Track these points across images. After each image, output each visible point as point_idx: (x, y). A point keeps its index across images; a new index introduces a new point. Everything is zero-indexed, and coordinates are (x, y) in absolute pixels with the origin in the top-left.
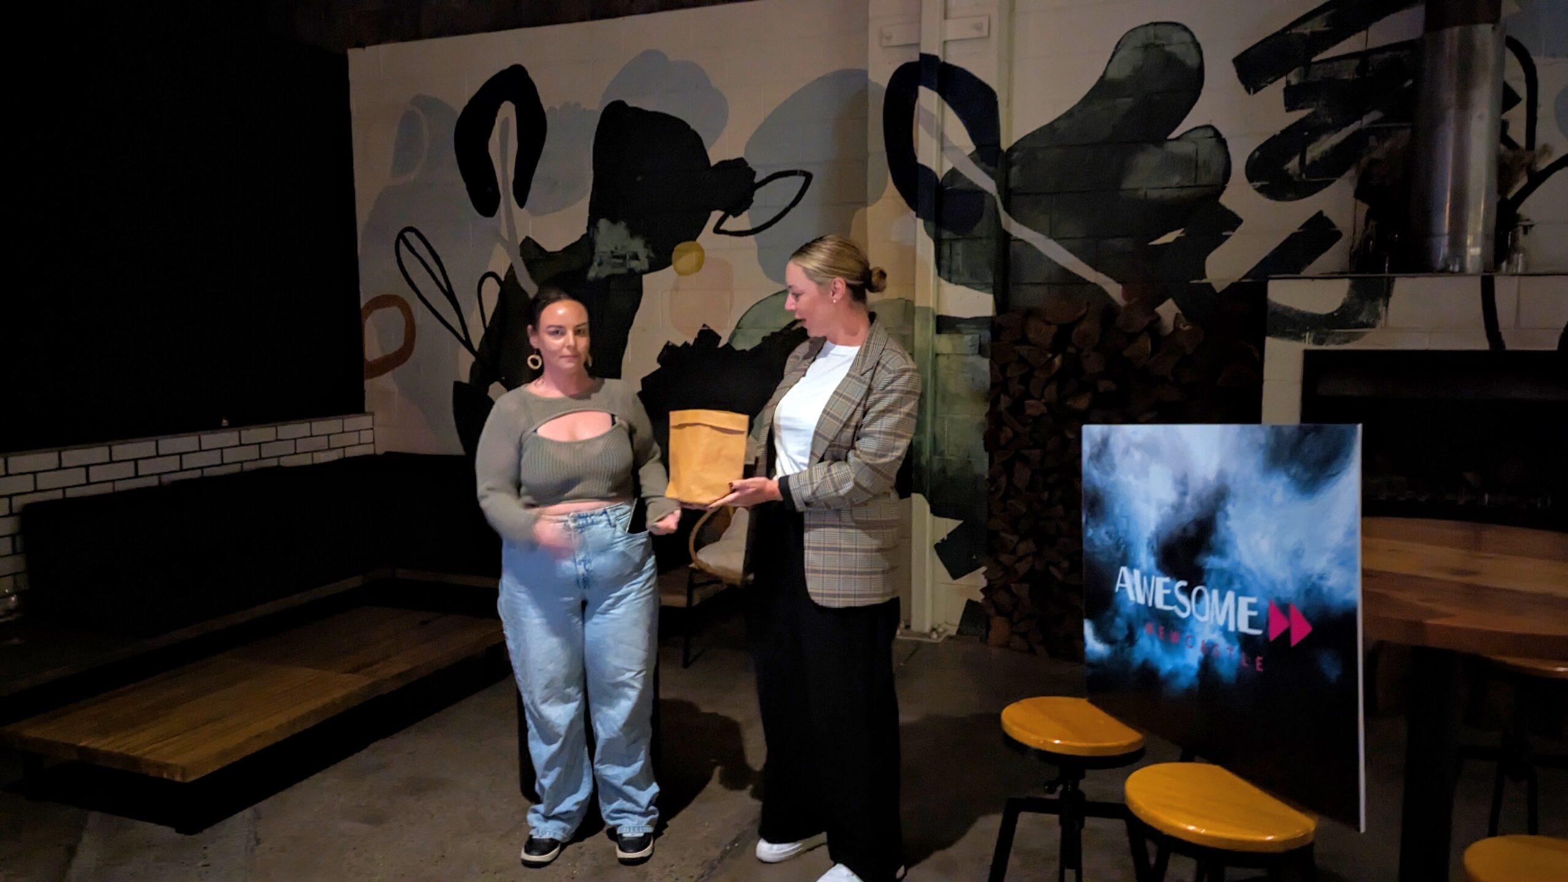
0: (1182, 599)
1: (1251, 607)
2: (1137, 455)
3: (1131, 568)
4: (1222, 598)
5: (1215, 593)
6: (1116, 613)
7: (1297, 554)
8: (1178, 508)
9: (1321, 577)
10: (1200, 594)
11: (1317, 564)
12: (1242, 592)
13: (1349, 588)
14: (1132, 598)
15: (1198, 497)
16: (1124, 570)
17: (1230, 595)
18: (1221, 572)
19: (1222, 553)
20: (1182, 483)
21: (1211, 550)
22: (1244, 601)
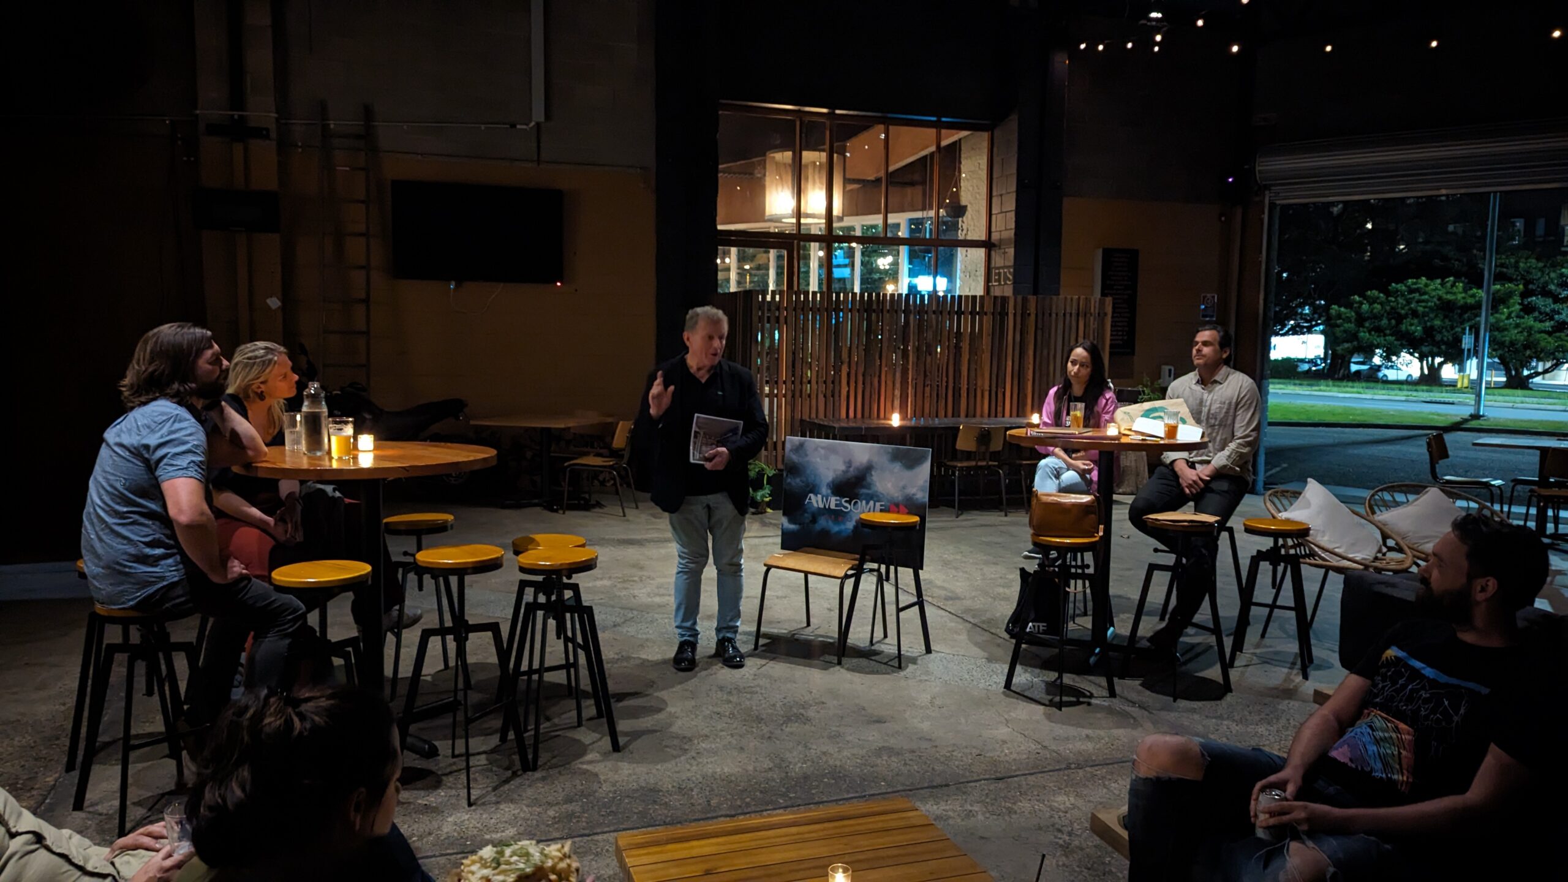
0: (847, 505)
1: (881, 505)
2: (822, 452)
3: (816, 495)
4: (867, 503)
5: (864, 502)
6: (805, 511)
7: (904, 487)
8: (845, 472)
9: (914, 495)
10: (856, 503)
11: (911, 490)
12: (878, 501)
13: (924, 497)
14: (815, 505)
15: (858, 469)
16: (812, 495)
17: (872, 503)
18: (868, 494)
19: (869, 489)
20: (849, 464)
21: (863, 487)
22: (878, 504)
